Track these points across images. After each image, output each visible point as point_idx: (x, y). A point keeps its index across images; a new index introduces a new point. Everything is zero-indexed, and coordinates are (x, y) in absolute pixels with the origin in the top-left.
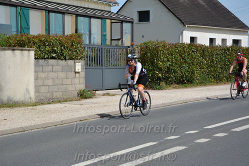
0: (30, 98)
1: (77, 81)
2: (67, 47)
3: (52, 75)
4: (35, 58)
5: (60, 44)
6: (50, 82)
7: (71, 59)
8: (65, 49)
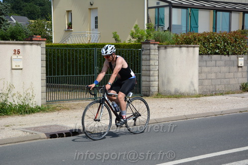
0: (195, 90)
1: (239, 75)
2: (231, 43)
3: (216, 69)
4: (200, 54)
5: (223, 40)
6: (213, 76)
7: (234, 54)
8: (228, 44)
